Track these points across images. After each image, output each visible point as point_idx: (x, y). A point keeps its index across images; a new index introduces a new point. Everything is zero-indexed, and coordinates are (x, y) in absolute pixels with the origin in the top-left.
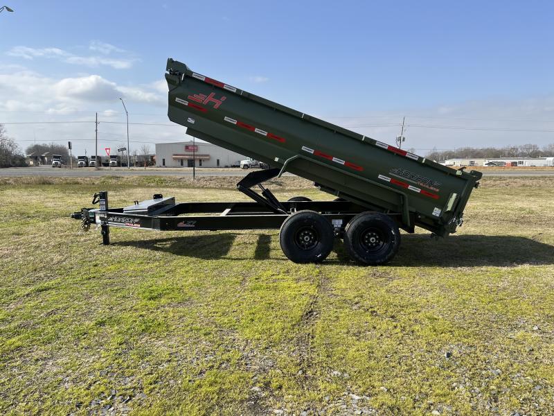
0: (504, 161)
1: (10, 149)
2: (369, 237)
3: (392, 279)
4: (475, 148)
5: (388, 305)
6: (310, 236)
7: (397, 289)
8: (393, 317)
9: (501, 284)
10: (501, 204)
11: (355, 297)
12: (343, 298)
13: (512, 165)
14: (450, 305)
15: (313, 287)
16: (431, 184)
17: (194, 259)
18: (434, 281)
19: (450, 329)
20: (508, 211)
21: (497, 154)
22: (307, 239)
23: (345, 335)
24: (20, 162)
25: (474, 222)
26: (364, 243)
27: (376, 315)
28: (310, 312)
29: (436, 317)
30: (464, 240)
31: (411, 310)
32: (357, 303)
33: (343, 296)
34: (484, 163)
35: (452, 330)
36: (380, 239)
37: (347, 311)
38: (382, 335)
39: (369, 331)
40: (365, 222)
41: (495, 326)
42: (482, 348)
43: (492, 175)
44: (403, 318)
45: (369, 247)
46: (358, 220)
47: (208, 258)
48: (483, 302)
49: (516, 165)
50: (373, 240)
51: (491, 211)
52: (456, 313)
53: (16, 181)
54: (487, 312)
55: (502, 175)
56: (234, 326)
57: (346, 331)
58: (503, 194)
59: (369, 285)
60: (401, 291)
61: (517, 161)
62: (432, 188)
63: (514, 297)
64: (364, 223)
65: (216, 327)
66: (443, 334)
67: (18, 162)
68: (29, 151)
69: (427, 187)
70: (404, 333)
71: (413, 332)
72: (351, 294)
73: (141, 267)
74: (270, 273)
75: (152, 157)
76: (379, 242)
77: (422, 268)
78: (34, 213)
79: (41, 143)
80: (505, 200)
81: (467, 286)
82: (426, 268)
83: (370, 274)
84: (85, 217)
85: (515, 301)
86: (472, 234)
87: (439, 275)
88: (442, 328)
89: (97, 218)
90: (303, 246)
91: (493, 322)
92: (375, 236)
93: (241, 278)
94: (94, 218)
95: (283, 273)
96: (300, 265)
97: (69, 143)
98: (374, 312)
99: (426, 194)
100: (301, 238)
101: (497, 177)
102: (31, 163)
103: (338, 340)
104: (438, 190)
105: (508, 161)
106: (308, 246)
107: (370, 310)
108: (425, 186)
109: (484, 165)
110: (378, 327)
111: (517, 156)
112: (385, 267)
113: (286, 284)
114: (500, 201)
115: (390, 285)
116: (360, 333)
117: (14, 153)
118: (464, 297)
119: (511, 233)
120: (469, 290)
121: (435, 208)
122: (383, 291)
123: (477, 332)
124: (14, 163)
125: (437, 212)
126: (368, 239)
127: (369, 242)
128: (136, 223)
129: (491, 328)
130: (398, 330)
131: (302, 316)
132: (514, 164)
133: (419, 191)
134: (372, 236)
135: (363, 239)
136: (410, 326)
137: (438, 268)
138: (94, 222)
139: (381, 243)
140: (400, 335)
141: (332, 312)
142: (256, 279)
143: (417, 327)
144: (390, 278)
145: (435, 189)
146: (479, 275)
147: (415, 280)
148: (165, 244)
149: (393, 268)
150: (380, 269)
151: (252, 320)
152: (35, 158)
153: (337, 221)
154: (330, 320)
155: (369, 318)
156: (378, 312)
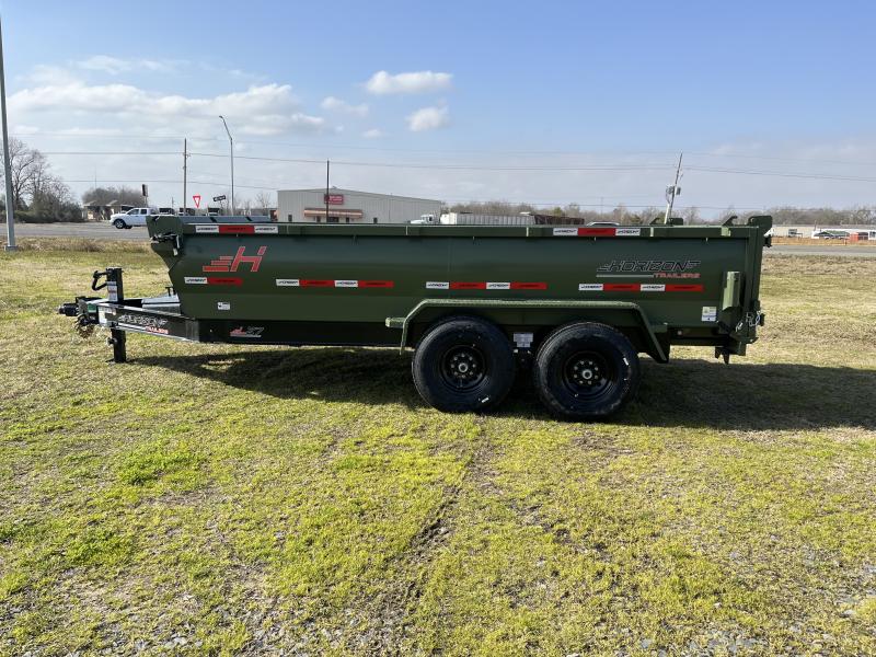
0: (847, 230)
1: (57, 194)
2: (581, 368)
3: (616, 452)
4: (799, 208)
5: (597, 515)
6: (470, 364)
7: (622, 477)
8: (599, 547)
9: (830, 475)
10: (840, 306)
11: (533, 495)
12: (510, 495)
13: (859, 238)
14: (723, 521)
15: (459, 466)
16: (681, 268)
17: (259, 396)
18: (697, 463)
19: (716, 586)
20: (851, 320)
21: (836, 219)
22: (463, 368)
23: (488, 592)
24: (73, 215)
25: (789, 338)
26: (572, 380)
27: (567, 541)
28: (433, 527)
29: (690, 551)
30: (766, 374)
31: (641, 531)
32: (533, 509)
33: (510, 489)
34: (814, 233)
35: (721, 588)
36: (602, 374)
37: (509, 525)
38: (567, 594)
39: (543, 581)
40: (574, 339)
41: (814, 580)
42: (780, 643)
43: (825, 254)
44: (619, 550)
45: (580, 388)
46: (560, 337)
47: (285, 396)
48: (792, 518)
49: (866, 238)
50: (587, 375)
51: (821, 318)
52: (734, 542)
53: (45, 245)
54: (799, 542)
55: (842, 254)
56: (268, 555)
57: (492, 579)
58: (843, 287)
59: (569, 465)
60: (629, 482)
61: (868, 231)
62: (684, 276)
63: (857, 506)
64: (572, 342)
65: (230, 557)
66: (700, 600)
67: (68, 214)
68: (87, 198)
69: (675, 275)
70: (617, 591)
71: (635, 588)
72: (526, 487)
73: (160, 410)
74: (387, 430)
75: (272, 211)
76: (600, 379)
77: (678, 430)
78: (33, 300)
79: (105, 186)
80: (845, 298)
81: (763, 478)
82: (687, 431)
83: (574, 441)
84: (81, 313)
85: (858, 518)
86: (783, 361)
87: (711, 449)
88: (700, 583)
89: (102, 314)
90: (457, 380)
91: (809, 569)
92: (592, 368)
93: (329, 439)
94: (96, 315)
95: (414, 431)
96: (448, 416)
97: (144, 186)
98: (565, 531)
99: (677, 289)
100: (453, 366)
101: (833, 257)
102: (91, 217)
103: (468, 606)
104: (697, 276)
105: (854, 231)
106: (465, 382)
107: (556, 527)
108: (669, 276)
109: (813, 237)
110: (562, 574)
111: (868, 223)
112: (607, 427)
113: (406, 457)
114: (837, 301)
115: (610, 467)
116: (522, 586)
117: (63, 201)
118: (755, 503)
119: (855, 364)
120: (767, 485)
121: (704, 308)
122: (592, 483)
123: (775, 595)
124: (62, 216)
125: (709, 314)
126: (579, 373)
127: (581, 378)
128: (162, 327)
129: (804, 583)
130: (604, 583)
131: (414, 537)
132: (863, 236)
133: (662, 288)
134: (587, 366)
135: (570, 372)
136: (632, 573)
137: (709, 432)
138: (97, 322)
139: (603, 381)
140: (606, 597)
141: (478, 528)
142: (357, 443)
143: (644, 578)
144: (613, 450)
145: (690, 275)
146: (789, 451)
147: (662, 456)
148: (222, 365)
149: (623, 428)
150: (598, 429)
151: (310, 542)
152: (96, 209)
153: (523, 336)
154: (469, 548)
155: (550, 547)
156: (573, 533)
